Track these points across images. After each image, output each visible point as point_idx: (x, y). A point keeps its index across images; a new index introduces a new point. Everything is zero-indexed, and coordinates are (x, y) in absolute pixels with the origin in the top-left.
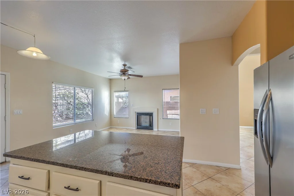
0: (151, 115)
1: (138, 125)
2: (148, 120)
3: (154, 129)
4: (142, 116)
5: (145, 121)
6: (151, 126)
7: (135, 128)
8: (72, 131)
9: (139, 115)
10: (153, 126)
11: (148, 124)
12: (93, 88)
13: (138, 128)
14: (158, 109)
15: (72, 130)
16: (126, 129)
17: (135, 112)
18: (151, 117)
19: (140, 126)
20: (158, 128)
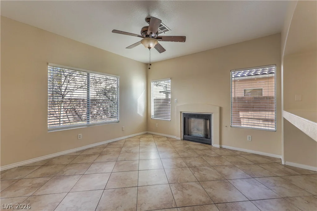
0: (207, 118)
1: (185, 133)
2: (202, 127)
3: (213, 145)
4: (193, 119)
5: (198, 128)
6: (207, 138)
7: (179, 138)
8: (81, 136)
9: (187, 118)
10: (210, 138)
11: (203, 133)
12: (118, 75)
13: (184, 139)
14: (221, 109)
15: (81, 134)
16: (167, 137)
17: (181, 112)
18: (208, 121)
19: (188, 135)
20: (220, 143)
